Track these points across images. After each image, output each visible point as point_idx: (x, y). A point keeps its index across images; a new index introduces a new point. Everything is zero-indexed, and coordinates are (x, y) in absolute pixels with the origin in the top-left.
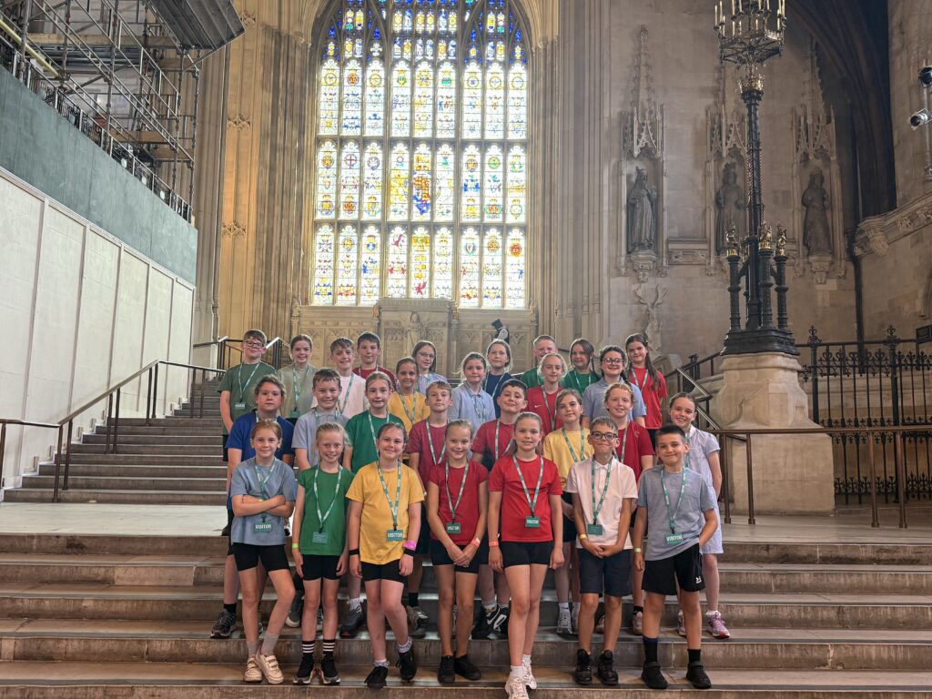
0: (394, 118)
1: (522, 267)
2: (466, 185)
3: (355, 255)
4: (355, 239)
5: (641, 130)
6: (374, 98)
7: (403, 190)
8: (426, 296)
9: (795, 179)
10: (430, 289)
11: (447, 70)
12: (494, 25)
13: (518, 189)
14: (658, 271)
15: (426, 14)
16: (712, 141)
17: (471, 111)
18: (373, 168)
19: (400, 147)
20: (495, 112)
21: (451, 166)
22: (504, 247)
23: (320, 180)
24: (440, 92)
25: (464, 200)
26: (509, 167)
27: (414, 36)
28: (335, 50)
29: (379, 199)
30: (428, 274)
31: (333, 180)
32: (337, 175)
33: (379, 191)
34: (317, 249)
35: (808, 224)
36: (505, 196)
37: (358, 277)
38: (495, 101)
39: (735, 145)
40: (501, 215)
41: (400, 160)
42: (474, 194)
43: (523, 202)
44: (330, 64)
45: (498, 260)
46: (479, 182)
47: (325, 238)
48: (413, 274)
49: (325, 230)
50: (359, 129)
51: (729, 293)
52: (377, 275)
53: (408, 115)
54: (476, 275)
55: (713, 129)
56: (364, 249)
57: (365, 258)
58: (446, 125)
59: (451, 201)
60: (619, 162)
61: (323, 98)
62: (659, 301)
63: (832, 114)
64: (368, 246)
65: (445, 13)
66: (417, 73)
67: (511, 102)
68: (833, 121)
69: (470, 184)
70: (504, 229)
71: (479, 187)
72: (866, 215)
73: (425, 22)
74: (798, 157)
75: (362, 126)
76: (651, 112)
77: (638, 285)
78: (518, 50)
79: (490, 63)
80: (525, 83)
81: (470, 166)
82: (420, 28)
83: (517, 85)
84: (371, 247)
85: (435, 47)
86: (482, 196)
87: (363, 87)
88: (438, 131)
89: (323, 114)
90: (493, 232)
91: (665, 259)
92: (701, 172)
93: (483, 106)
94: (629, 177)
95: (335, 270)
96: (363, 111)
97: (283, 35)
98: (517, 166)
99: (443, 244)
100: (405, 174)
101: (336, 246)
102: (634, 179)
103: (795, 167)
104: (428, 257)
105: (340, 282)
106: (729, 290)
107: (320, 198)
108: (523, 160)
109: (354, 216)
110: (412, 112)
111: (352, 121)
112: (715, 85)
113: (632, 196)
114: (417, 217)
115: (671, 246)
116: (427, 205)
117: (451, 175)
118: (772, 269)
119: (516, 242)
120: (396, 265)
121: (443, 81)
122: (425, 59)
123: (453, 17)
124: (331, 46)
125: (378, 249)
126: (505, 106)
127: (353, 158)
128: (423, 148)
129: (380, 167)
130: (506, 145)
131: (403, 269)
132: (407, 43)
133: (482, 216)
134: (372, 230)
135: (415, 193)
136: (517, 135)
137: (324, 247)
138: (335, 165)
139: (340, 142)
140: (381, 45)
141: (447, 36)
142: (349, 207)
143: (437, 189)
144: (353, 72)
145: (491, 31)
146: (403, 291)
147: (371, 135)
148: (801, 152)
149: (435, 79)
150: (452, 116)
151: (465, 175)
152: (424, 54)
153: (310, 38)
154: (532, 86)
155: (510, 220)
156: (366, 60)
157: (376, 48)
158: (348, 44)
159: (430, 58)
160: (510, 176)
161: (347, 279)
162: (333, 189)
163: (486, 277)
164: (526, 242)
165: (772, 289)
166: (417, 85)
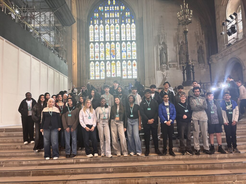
0: (106, 37)
1: (136, 69)
2: (123, 51)
3: (99, 68)
4: (99, 64)
5: (162, 38)
6: (102, 33)
7: (109, 53)
8: (115, 76)
9: (196, 47)
10: (116, 74)
11: (117, 25)
12: (127, 15)
13: (134, 51)
14: (167, 69)
15: (112, 13)
17: (123, 34)
18: (102, 48)
19: (108, 43)
20: (129, 34)
21: (119, 47)
22: (132, 64)
23: (90, 51)
24: (116, 30)
25: (123, 54)
26: (132, 46)
28: (92, 23)
29: (104, 55)
30: (115, 71)
32: (94, 50)
33: (103, 53)
34: (91, 67)
35: (199, 57)
36: (132, 53)
37: (100, 73)
38: (128, 32)
39: (182, 41)
40: (131, 57)
41: (108, 46)
42: (125, 53)
43: (136, 54)
44: (91, 26)
45: (131, 67)
46: (126, 50)
47: (92, 64)
48: (112, 71)
50: (98, 40)
51: (183, 74)
52: (104, 72)
53: (109, 36)
54: (126, 71)
56: (101, 66)
57: (101, 68)
58: (118, 38)
59: (120, 55)
61: (90, 33)
62: (167, 75)
63: (204, 33)
64: (102, 65)
65: (116, 13)
66: (111, 27)
67: (132, 32)
69: (124, 51)
70: (132, 60)
71: (126, 51)
72: (212, 54)
73: (112, 15)
74: (196, 43)
75: (99, 39)
76: (164, 34)
77: (163, 72)
78: (133, 20)
79: (127, 23)
80: (135, 28)
81: (123, 47)
82: (111, 17)
83: (133, 28)
84: (102, 66)
85: (115, 21)
86: (127, 53)
87: (99, 30)
88: (116, 39)
89: (90, 37)
90: (129, 61)
91: (168, 66)
92: (175, 47)
93: (126, 33)
94: (160, 49)
95: (95, 72)
96: (99, 36)
97: (81, 20)
98: (134, 46)
99: (118, 64)
100: (109, 49)
101: (95, 66)
103: (196, 45)
104: (115, 68)
105: (96, 74)
106: (183, 73)
107: (91, 55)
108: (135, 45)
109: (98, 59)
111: (97, 38)
112: (178, 28)
114: (112, 59)
115: (170, 63)
116: (114, 56)
117: (119, 49)
118: (191, 68)
119: (135, 63)
120: (108, 70)
122: (112, 23)
123: (118, 14)
125: (104, 66)
127: (97, 46)
128: (113, 43)
129: (104, 48)
130: (131, 42)
131: (110, 71)
132: (108, 20)
133: (127, 58)
134: (102, 62)
135: (111, 53)
136: (134, 39)
138: (93, 48)
139: (94, 43)
140: (102, 21)
141: (117, 18)
142: (97, 57)
143: (116, 52)
144: (96, 27)
145: (127, 16)
146: (110, 75)
147: (101, 41)
149: (115, 28)
150: (119, 36)
151: (123, 49)
153: (87, 20)
154: (137, 28)
155: (133, 58)
158: (95, 21)
160: (133, 48)
161: (97, 73)
162: (93, 53)
163: (128, 71)
164: (137, 63)
165: (191, 73)
166: (111, 29)
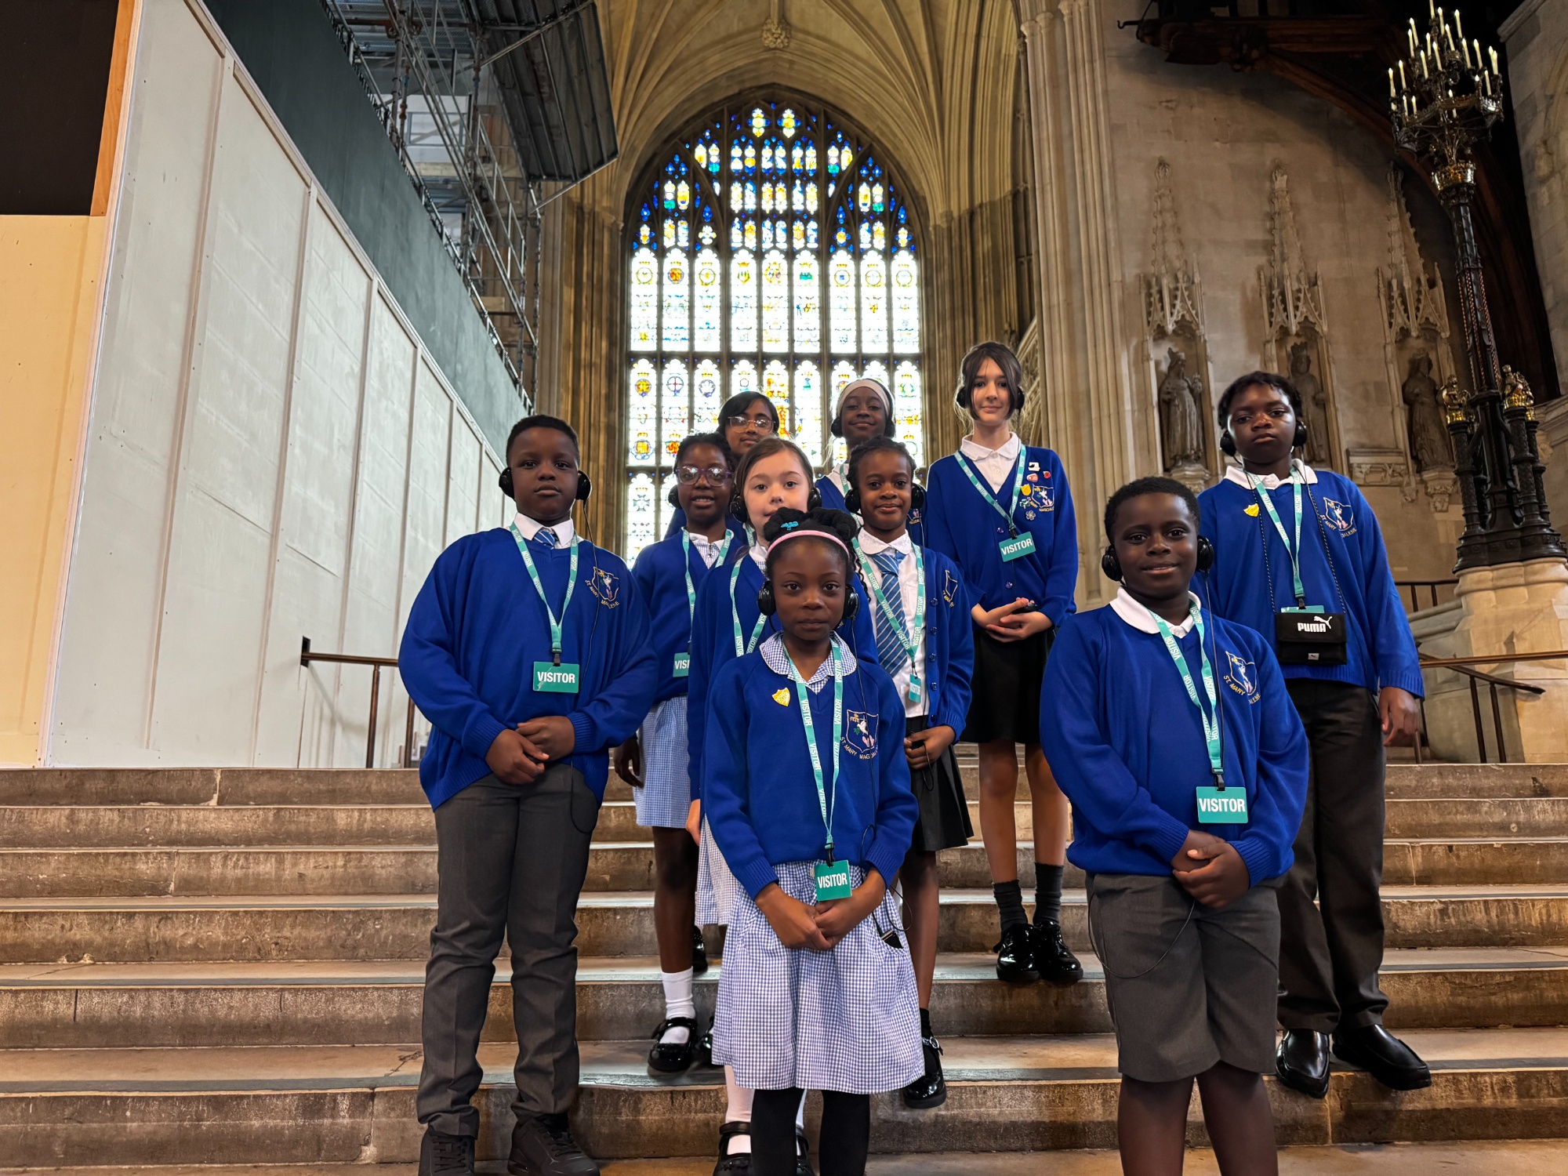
0: (734, 327)
5: (1173, 297)
6: (707, 301)
9: (1391, 366)
11: (807, 262)
12: (869, 201)
13: (910, 419)
15: (774, 186)
16: (1271, 315)
17: (841, 317)
18: (706, 395)
19: (744, 366)
20: (875, 316)
21: (817, 391)
23: (633, 412)
24: (797, 291)
27: (759, 216)
28: (650, 236)
31: (653, 413)
32: (659, 407)
34: (631, 508)
35: (1416, 428)
38: (874, 302)
39: (1306, 317)
41: (745, 382)
44: (645, 254)
47: (642, 493)
49: (641, 482)
50: (685, 343)
53: (753, 323)
55: (1271, 297)
58: (806, 335)
59: (818, 438)
60: (1143, 342)
61: (634, 300)
63: (1439, 275)
65: (801, 185)
66: (765, 266)
67: (896, 304)
68: (1440, 283)
73: (774, 198)
74: (1391, 336)
75: (691, 340)
78: (903, 236)
79: (865, 252)
80: (915, 278)
82: (767, 206)
83: (903, 281)
85: (789, 232)
87: (692, 284)
88: (797, 344)
89: (635, 322)
92: (1259, 357)
93: (858, 309)
96: (691, 317)
97: (586, 210)
98: (908, 389)
101: (659, 500)
102: (1164, 367)
103: (1389, 349)
107: (633, 439)
108: (916, 380)
110: (760, 317)
111: (678, 331)
112: (1268, 237)
113: (1164, 389)
117: (816, 403)
121: (802, 276)
122: (775, 248)
123: (812, 189)
124: (645, 231)
126: (889, 308)
127: (678, 381)
128: (776, 367)
129: (717, 392)
130: (891, 361)
132: (750, 225)
136: (909, 343)
137: (641, 504)
138: (653, 391)
139: (660, 359)
140: (714, 230)
141: (805, 217)
143: (797, 423)
144: (676, 266)
145: (865, 209)
147: (703, 349)
148: (1396, 328)
149: (790, 275)
150: (815, 323)
152: (774, 241)
153: (621, 217)
154: (927, 282)
156: (693, 250)
157: (707, 234)
158: (668, 225)
159: (783, 246)
162: (652, 424)
166: (765, 282)
